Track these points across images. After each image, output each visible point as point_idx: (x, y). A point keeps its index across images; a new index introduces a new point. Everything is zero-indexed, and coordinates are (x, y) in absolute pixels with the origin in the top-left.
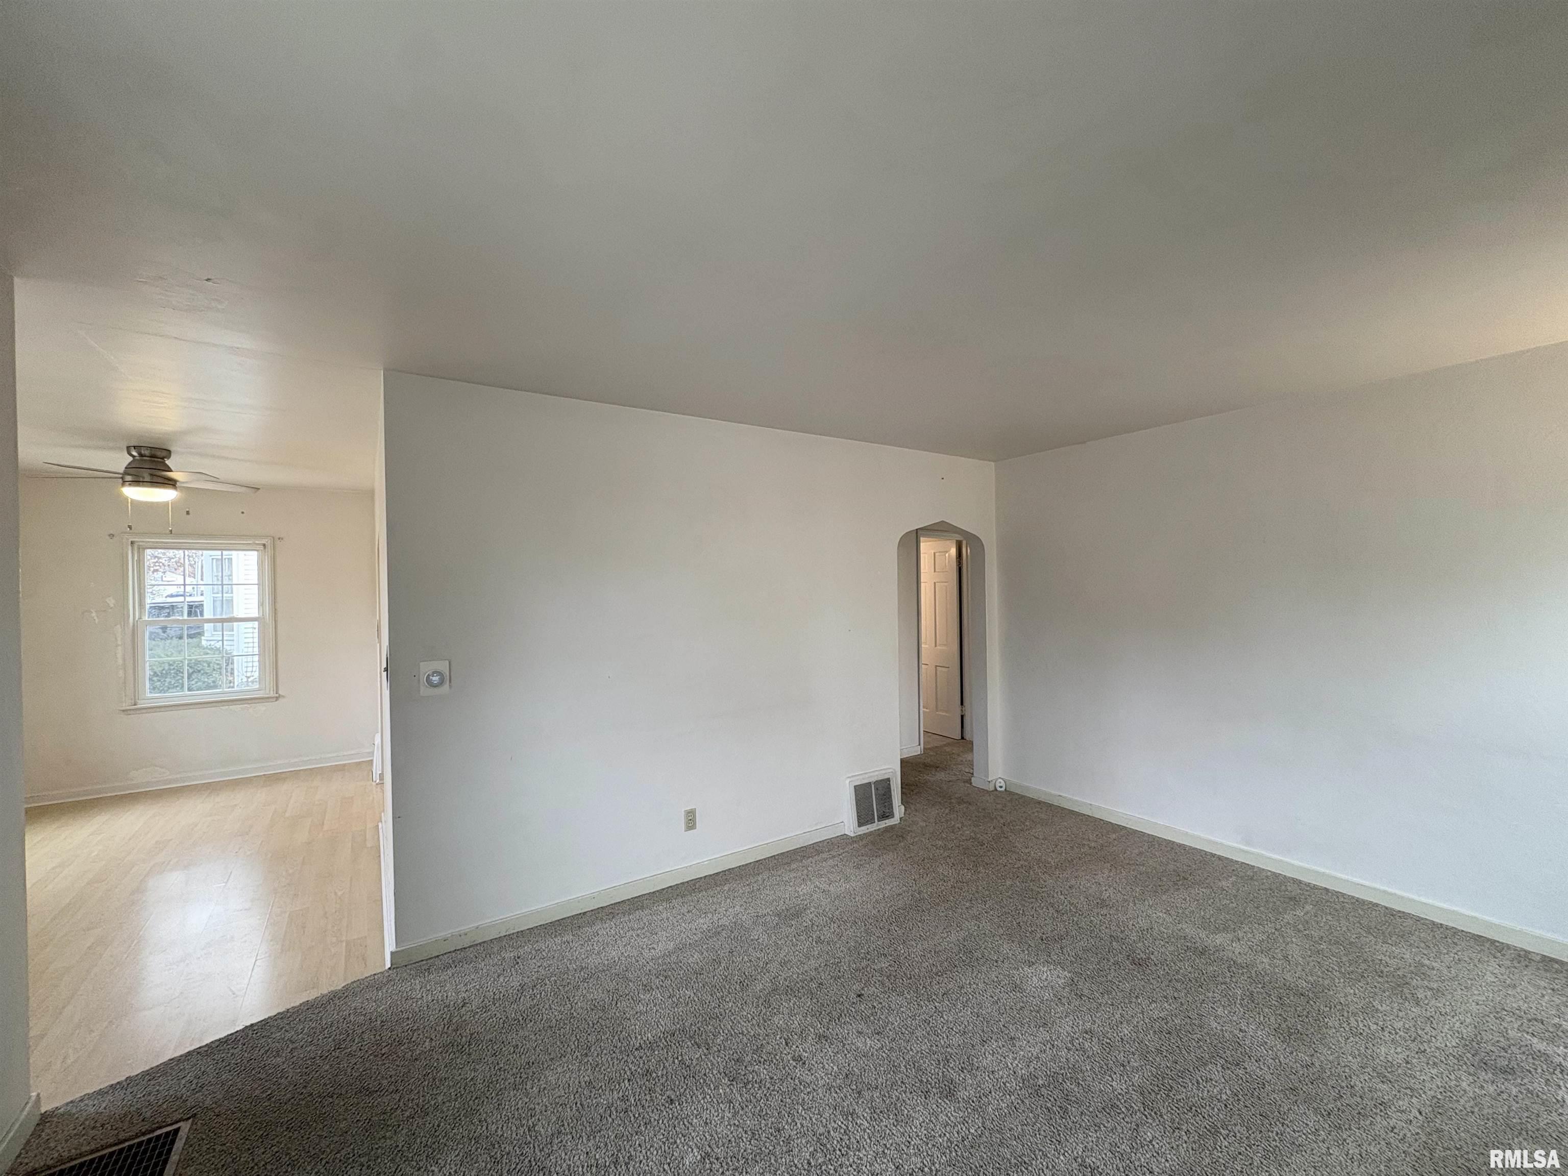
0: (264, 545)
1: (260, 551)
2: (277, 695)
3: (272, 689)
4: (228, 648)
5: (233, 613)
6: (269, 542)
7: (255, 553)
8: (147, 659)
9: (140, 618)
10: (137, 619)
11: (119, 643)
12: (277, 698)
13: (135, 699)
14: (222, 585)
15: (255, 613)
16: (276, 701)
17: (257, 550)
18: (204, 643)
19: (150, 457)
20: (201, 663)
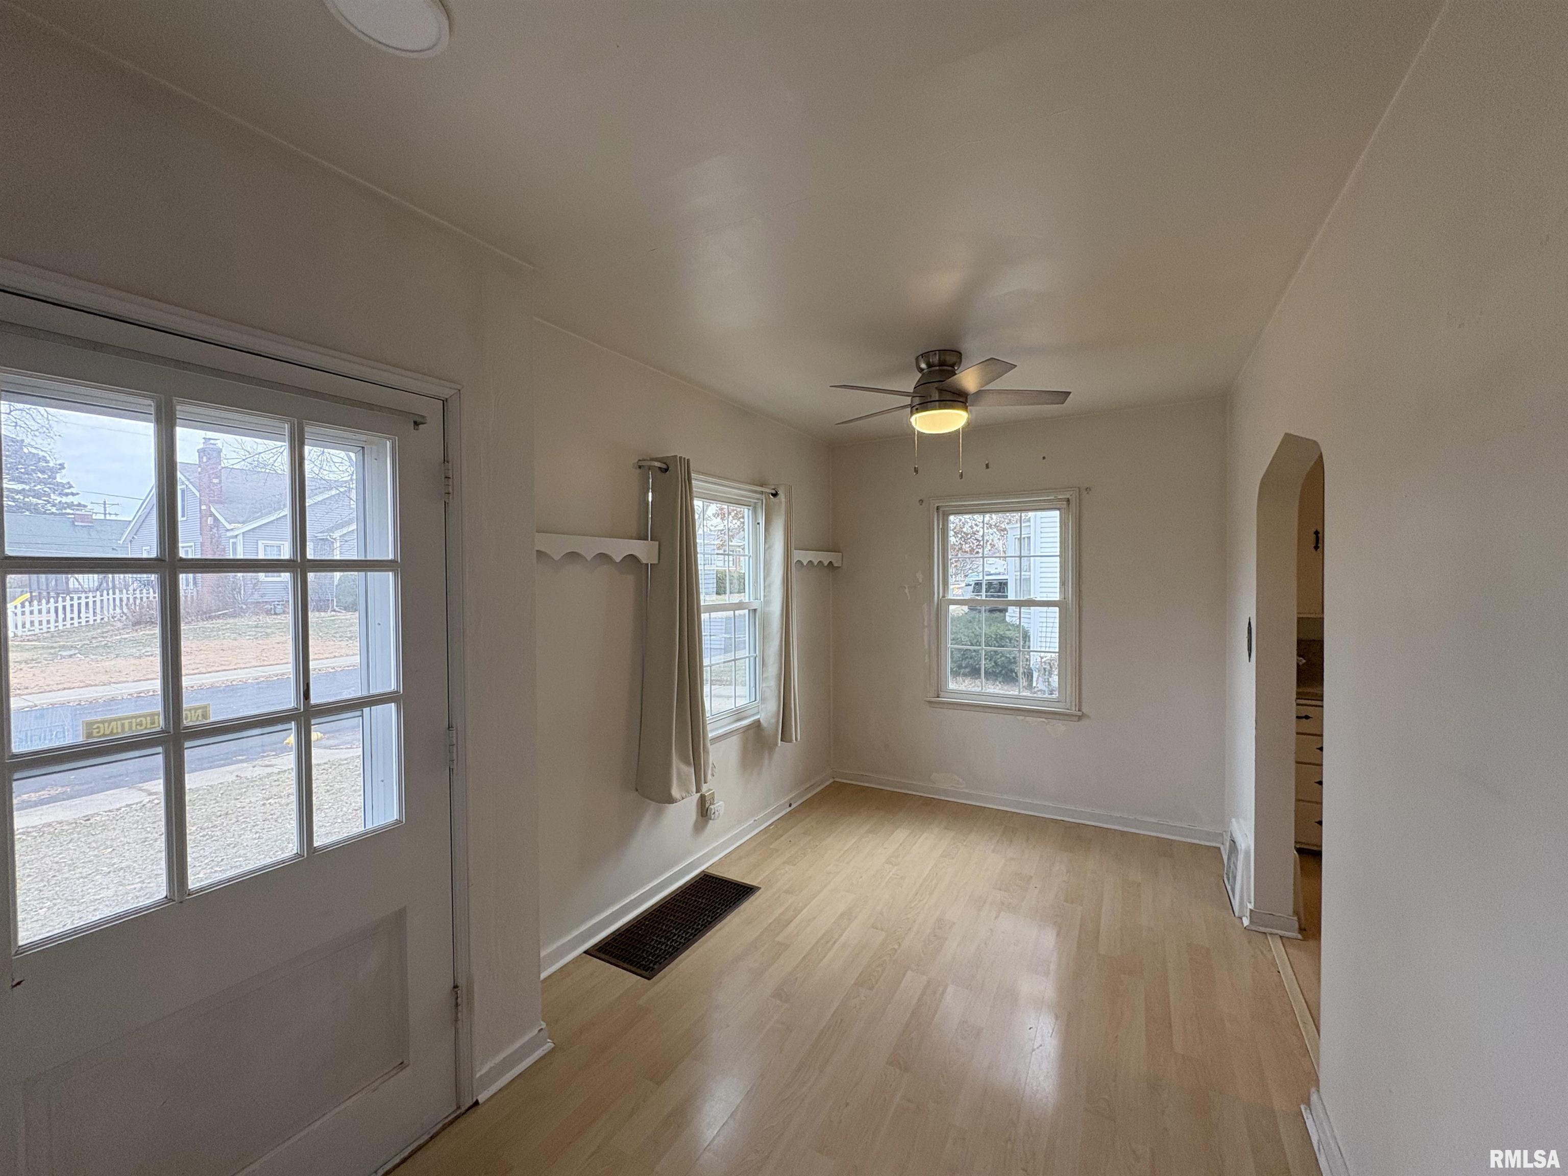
0: (1068, 500)
1: (1063, 510)
2: (1079, 713)
3: (1074, 704)
4: (1026, 625)
5: (1030, 595)
6: (1074, 496)
7: (1057, 513)
8: (949, 645)
9: (944, 597)
10: (941, 597)
11: (926, 624)
12: (1080, 718)
13: (938, 691)
14: (1020, 557)
15: (1056, 597)
16: (1078, 721)
17: (1059, 509)
18: (1008, 619)
19: (939, 366)
20: (1005, 638)
